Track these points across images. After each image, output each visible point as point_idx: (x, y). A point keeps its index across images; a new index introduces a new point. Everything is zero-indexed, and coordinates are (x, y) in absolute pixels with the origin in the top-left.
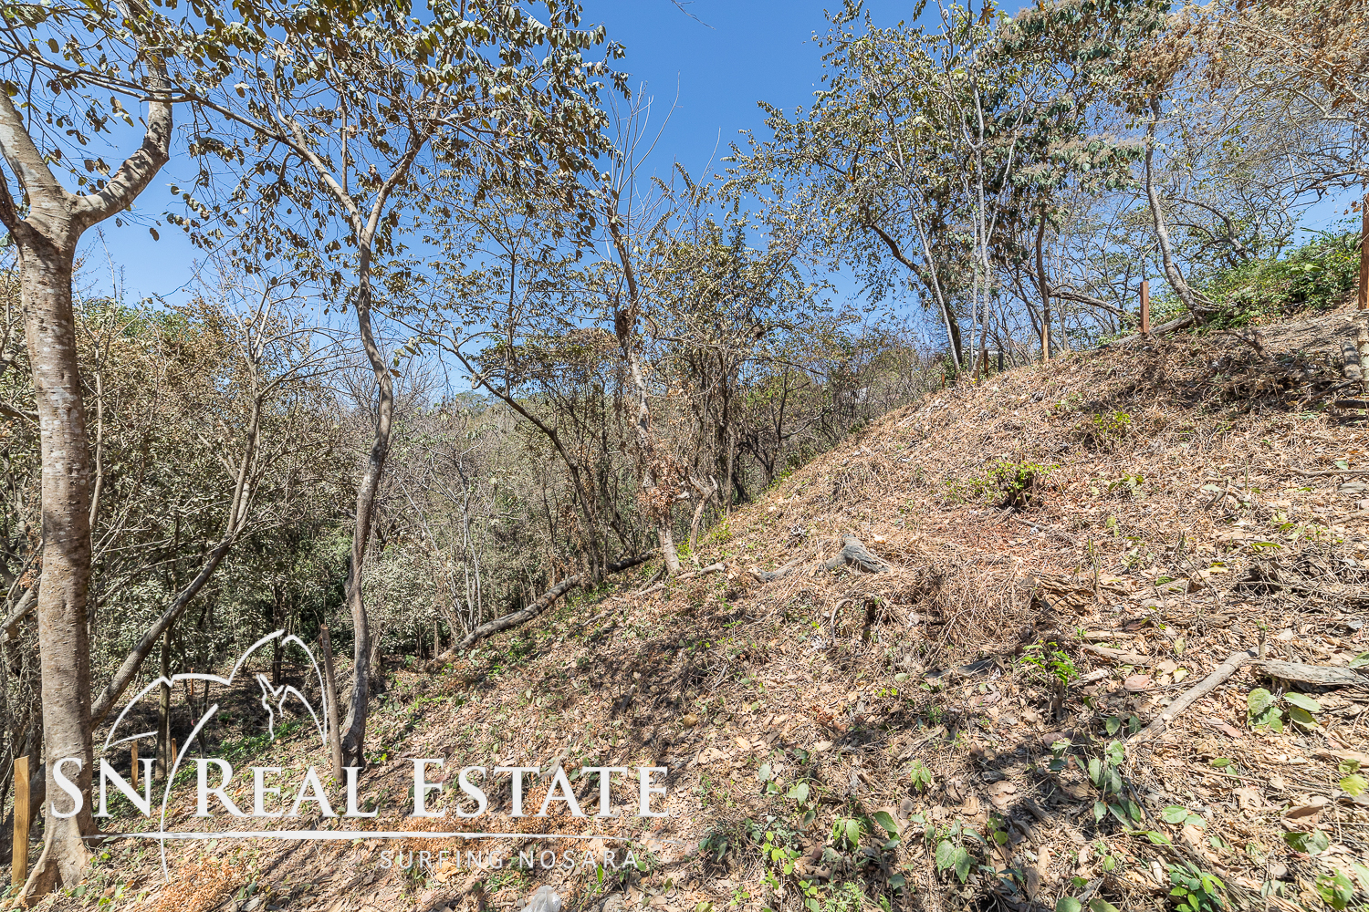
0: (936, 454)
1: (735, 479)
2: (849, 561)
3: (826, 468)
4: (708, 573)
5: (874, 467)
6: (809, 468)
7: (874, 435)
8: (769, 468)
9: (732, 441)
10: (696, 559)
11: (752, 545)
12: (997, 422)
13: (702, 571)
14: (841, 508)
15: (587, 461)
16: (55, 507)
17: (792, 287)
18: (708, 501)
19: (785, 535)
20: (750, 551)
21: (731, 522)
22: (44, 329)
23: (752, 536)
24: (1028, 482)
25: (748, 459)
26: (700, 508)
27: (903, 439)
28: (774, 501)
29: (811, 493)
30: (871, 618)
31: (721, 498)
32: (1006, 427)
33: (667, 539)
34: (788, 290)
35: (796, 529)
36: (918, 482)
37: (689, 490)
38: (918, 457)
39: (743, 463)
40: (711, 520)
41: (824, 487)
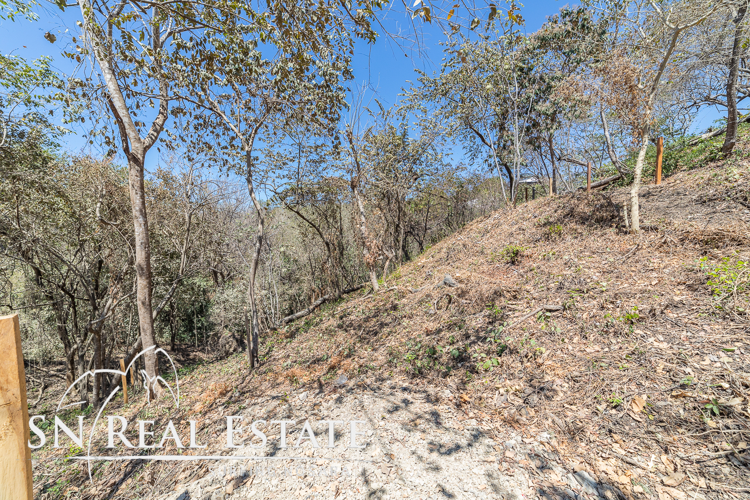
0: (491, 240)
1: (403, 249)
2: (445, 283)
3: (446, 245)
4: (391, 290)
5: (464, 246)
6: (439, 245)
7: (468, 230)
8: (421, 244)
9: (402, 231)
10: (386, 285)
11: (410, 279)
12: (517, 226)
13: (388, 289)
14: (449, 264)
15: (333, 241)
16: (142, 262)
17: (432, 155)
18: (391, 261)
19: (424, 275)
20: (409, 282)
21: (402, 270)
22: (137, 193)
23: (410, 276)
24: (516, 253)
25: (410, 239)
26: (387, 263)
27: (479, 233)
28: (421, 260)
29: (437, 257)
30: (450, 302)
31: (397, 259)
32: (520, 229)
33: (373, 276)
34: (430, 157)
35: (429, 272)
36: (482, 252)
37: (383, 255)
38: (484, 242)
39: (408, 241)
40: (392, 269)
41: (443, 254)
